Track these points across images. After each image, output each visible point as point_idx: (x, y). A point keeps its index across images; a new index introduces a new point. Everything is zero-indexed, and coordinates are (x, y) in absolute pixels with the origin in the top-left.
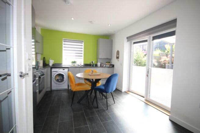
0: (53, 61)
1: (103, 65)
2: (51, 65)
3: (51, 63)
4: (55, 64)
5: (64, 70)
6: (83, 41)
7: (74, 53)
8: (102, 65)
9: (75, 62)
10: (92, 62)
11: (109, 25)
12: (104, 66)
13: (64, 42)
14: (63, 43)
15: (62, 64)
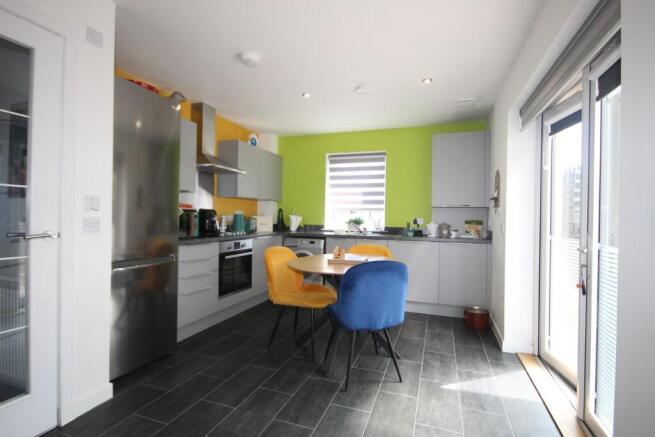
0: (300, 219)
1: (449, 234)
2: (293, 228)
3: (295, 223)
4: (305, 226)
5: (313, 243)
6: (384, 154)
7: (357, 194)
8: (445, 232)
9: (358, 222)
10: (415, 222)
11: (428, 81)
12: (454, 235)
13: (332, 162)
14: (329, 166)
15: (322, 227)
